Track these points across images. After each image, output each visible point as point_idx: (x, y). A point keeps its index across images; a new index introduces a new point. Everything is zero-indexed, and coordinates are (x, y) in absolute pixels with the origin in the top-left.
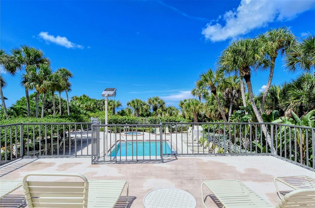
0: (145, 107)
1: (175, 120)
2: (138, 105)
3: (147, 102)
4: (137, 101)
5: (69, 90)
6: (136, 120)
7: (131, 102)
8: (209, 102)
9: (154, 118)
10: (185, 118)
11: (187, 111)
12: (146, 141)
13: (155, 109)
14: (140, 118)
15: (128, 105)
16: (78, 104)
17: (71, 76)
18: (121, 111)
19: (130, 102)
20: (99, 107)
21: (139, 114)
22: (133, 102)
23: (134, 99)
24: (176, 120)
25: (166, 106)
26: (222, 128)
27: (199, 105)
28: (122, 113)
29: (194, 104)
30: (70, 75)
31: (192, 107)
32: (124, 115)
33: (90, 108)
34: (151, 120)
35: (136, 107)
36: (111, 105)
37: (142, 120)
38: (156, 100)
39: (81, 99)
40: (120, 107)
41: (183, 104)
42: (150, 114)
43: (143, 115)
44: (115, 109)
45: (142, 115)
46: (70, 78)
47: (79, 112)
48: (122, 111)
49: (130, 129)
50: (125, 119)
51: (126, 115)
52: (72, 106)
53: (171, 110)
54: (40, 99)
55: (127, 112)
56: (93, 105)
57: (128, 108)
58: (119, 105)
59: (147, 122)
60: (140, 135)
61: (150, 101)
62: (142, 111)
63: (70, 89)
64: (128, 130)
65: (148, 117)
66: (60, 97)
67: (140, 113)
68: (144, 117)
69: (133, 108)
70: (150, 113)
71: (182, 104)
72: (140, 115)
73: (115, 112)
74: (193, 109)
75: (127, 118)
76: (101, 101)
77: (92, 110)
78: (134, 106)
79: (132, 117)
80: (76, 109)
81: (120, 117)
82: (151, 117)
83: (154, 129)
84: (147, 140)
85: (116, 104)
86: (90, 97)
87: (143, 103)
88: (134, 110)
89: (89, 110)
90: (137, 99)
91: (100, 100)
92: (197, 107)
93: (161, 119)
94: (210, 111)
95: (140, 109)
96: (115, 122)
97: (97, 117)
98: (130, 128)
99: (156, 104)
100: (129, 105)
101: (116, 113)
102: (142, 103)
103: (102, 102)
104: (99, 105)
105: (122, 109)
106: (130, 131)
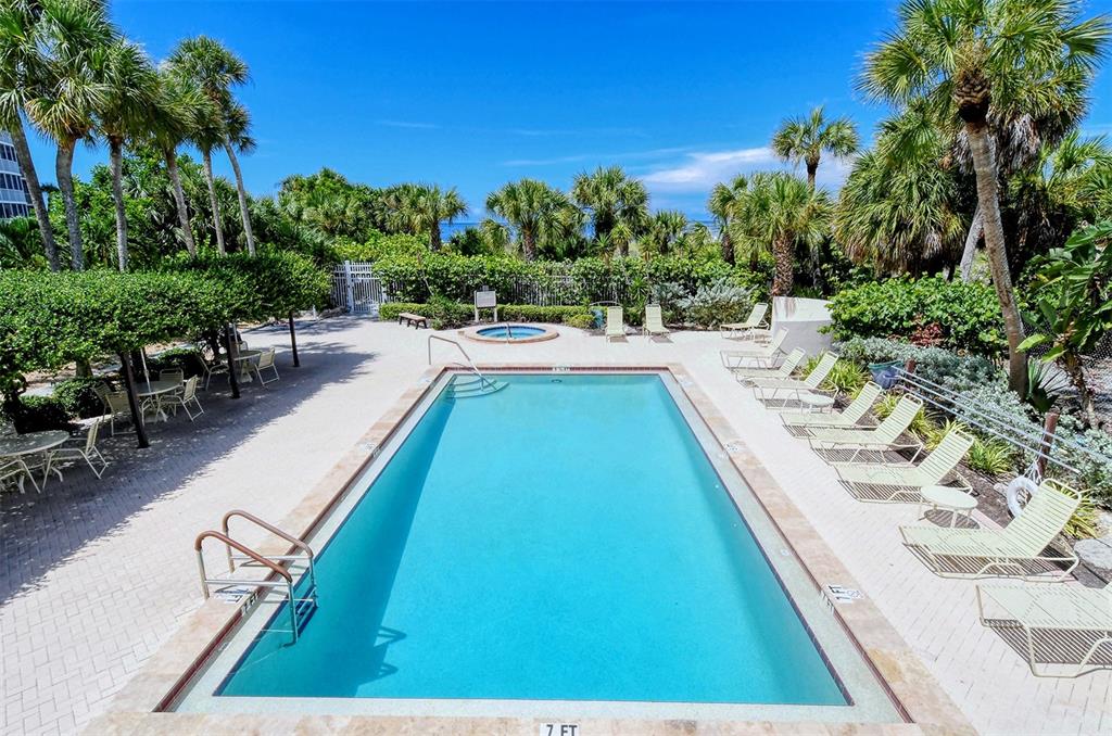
0: (560, 215)
1: (690, 272)
2: (531, 205)
3: (570, 196)
4: (530, 190)
5: (244, 144)
6: (526, 275)
7: (502, 196)
8: (865, 187)
9: (599, 263)
10: (734, 264)
11: (749, 232)
12: (569, 372)
13: (604, 223)
14: (542, 265)
15: (491, 205)
16: (293, 207)
17: (237, 76)
18: (463, 233)
19: (497, 194)
20: (383, 221)
21: (537, 246)
22: (512, 194)
23: (517, 183)
24: (694, 275)
25: (651, 210)
26: (939, 313)
27: (812, 202)
28: (470, 245)
29: (784, 198)
30: (235, 71)
31: (776, 212)
32: (476, 253)
33: (342, 221)
34: (584, 275)
35: (524, 216)
36: (421, 211)
37: (550, 272)
38: (610, 184)
39: (312, 186)
40: (459, 218)
41: (731, 198)
42: (582, 247)
43: (555, 253)
44: (440, 227)
45: (549, 253)
46: (238, 87)
47: (297, 239)
48: (468, 233)
49: (500, 312)
50: (481, 270)
51: (485, 251)
52: (264, 216)
53: (667, 226)
54: (139, 187)
55: (489, 238)
56: (356, 212)
57: (489, 222)
58: (455, 209)
59: (570, 281)
60: (540, 340)
61: (582, 189)
62: (550, 236)
63: (247, 139)
64: (492, 315)
65: (574, 260)
66: (210, 176)
67: (542, 241)
68: (559, 260)
69: (512, 220)
70: (581, 244)
71: (727, 199)
72: (541, 252)
73: (439, 240)
74: (783, 220)
75: (488, 266)
76: (389, 193)
77: (356, 233)
78: (517, 213)
79: (509, 259)
80: (286, 226)
81: (461, 261)
82: (588, 262)
83: (598, 310)
84: (572, 369)
85: (443, 204)
86: (351, 180)
87: (553, 200)
88: (515, 232)
89: (342, 232)
90: (530, 180)
91: (384, 189)
92: (802, 213)
93: (628, 267)
94: (865, 228)
95: (542, 225)
96: (440, 281)
97: (370, 261)
98: (500, 306)
99: (608, 204)
100: (496, 208)
101: (446, 244)
102: (548, 200)
103: (392, 197)
104: (382, 210)
105: (470, 228)
106: (501, 319)
